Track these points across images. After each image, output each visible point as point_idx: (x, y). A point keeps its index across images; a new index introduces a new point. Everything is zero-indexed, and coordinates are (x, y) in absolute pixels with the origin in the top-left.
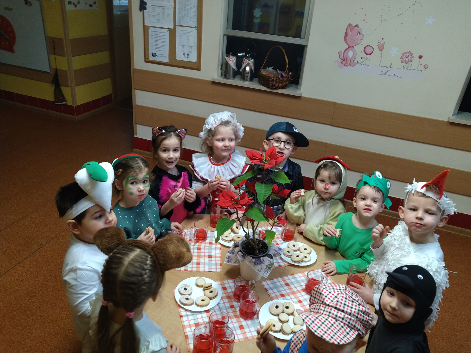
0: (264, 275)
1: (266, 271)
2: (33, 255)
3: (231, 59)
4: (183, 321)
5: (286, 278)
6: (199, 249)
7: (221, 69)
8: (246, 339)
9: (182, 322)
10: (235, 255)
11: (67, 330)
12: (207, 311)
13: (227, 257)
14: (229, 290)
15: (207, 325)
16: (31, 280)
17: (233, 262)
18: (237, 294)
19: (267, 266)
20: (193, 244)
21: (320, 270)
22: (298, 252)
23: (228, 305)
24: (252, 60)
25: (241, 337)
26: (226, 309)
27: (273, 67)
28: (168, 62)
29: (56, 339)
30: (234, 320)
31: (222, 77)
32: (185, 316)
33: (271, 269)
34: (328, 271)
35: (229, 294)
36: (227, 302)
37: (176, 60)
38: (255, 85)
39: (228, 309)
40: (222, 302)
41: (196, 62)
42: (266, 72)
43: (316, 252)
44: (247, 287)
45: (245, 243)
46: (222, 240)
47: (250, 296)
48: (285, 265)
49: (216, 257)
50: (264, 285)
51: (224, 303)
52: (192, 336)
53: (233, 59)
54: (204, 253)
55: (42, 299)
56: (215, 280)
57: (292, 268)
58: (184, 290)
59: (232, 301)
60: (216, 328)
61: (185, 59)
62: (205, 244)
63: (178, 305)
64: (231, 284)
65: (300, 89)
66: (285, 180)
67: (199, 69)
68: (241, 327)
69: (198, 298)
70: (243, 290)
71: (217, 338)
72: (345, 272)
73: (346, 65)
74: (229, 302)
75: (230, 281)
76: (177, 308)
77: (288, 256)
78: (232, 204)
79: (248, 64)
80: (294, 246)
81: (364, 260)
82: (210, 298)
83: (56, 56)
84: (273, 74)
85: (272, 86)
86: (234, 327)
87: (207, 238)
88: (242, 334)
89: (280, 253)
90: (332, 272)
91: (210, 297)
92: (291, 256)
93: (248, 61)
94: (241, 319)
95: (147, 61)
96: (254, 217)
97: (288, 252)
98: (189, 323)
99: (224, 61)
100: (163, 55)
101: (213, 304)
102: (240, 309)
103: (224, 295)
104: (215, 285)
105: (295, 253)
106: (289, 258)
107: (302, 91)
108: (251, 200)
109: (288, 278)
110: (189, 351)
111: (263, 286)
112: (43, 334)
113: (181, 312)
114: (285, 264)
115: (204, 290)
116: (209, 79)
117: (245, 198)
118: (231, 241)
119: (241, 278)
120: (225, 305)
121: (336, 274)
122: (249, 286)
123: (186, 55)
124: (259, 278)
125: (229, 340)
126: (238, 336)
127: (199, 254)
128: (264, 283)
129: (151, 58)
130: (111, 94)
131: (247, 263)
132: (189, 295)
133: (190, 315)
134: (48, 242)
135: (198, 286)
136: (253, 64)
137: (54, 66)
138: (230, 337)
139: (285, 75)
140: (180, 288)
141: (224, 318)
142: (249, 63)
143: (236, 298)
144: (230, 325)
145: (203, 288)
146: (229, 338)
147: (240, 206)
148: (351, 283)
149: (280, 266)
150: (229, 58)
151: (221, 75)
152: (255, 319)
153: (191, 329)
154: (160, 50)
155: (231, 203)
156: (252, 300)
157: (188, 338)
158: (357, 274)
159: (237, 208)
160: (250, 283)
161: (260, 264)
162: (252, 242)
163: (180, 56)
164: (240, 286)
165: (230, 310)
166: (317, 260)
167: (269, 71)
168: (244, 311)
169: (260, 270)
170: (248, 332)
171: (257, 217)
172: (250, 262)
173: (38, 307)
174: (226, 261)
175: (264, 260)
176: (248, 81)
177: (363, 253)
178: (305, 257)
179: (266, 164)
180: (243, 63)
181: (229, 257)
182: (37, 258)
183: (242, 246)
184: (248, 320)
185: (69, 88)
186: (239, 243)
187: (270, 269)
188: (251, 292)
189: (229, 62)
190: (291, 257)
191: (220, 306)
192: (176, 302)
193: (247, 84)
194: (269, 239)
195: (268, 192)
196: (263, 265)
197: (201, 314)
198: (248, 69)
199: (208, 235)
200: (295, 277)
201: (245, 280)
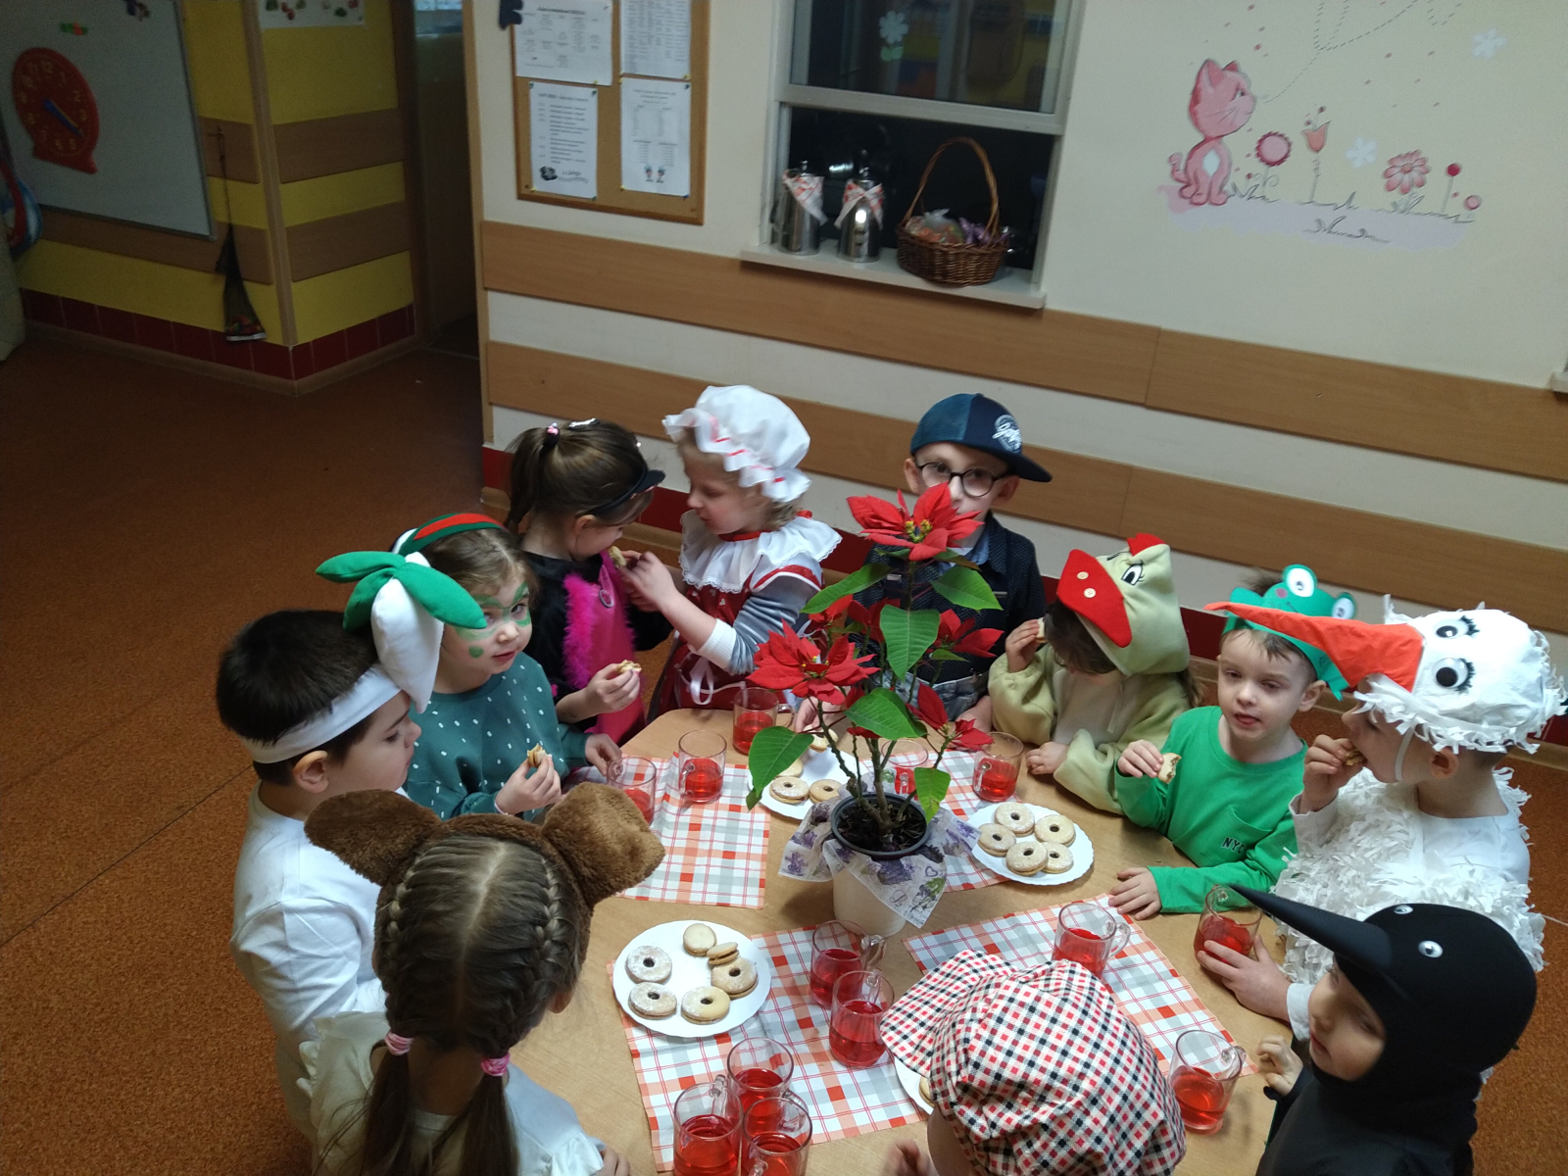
0: (912, 917)
1: (920, 904)
2: (157, 840)
3: (804, 186)
4: (641, 1071)
5: (988, 927)
6: (695, 827)
7: (772, 220)
8: (852, 1132)
9: (636, 1073)
10: (816, 850)
11: (267, 1091)
12: (722, 1038)
13: (790, 855)
14: (795, 968)
15: (720, 1087)
16: (149, 925)
17: (807, 871)
18: (820, 980)
19: (922, 886)
20: (674, 809)
21: (1104, 900)
22: (1031, 839)
23: (790, 1017)
24: (877, 189)
25: (834, 1126)
26: (786, 1032)
27: (945, 211)
28: (594, 199)
29: (229, 1120)
30: (813, 1068)
31: (776, 245)
32: (647, 1053)
33: (938, 896)
34: (1132, 905)
35: (794, 981)
36: (788, 1008)
37: (622, 190)
38: (887, 272)
39: (793, 1029)
40: (771, 1005)
41: (685, 197)
42: (922, 228)
43: (1090, 839)
44: (855, 957)
45: (851, 808)
46: (772, 796)
47: (865, 989)
48: (985, 882)
49: (748, 857)
50: (913, 951)
51: (778, 1010)
52: (670, 1122)
53: (812, 185)
54: (712, 841)
55: (184, 988)
56: (749, 933)
57: (1010, 892)
58: (643, 966)
59: (805, 1004)
60: (748, 1097)
61: (652, 188)
62: (717, 809)
63: (622, 1015)
64: (800, 947)
65: (1038, 284)
66: (981, 597)
67: (697, 221)
68: (836, 1093)
69: (691, 994)
70: (840, 969)
71: (753, 1127)
72: (1187, 908)
73: (1197, 199)
74: (794, 1007)
75: (800, 935)
76: (619, 1024)
77: (994, 853)
78: (802, 679)
79: (863, 203)
80: (1016, 817)
81: (1255, 869)
82: (730, 994)
83: (230, 183)
84: (946, 234)
85: (945, 274)
86: (811, 1093)
87: (722, 789)
88: (838, 1115)
89: (966, 843)
90: (1145, 906)
91: (731, 988)
92: (1006, 851)
93: (860, 190)
94: (836, 1066)
95: (525, 195)
96: (876, 723)
97: (997, 838)
98: (661, 1076)
99: (783, 191)
100: (576, 176)
101: (740, 1012)
102: (832, 1031)
103: (779, 983)
104: (750, 949)
105: (1019, 840)
106: (1000, 860)
107: (1044, 289)
108: (865, 665)
109: (995, 925)
110: (659, 1172)
111: (910, 953)
112: (188, 1101)
113: (633, 1039)
114: (986, 877)
115: (711, 967)
116: (733, 253)
117: (845, 657)
118: (803, 799)
119: (836, 926)
120: (780, 1016)
121: (1158, 912)
122: (863, 952)
123: (655, 175)
124: (897, 927)
125: (793, 1135)
126: (824, 1123)
127: (692, 845)
128: (915, 943)
129: (539, 186)
130: (410, 307)
131: (857, 875)
132: (662, 982)
133: (664, 1051)
134: (202, 799)
135: (690, 951)
136: (880, 200)
137: (223, 219)
138: (798, 1126)
139: (987, 238)
140: (633, 960)
141: (776, 1060)
142: (864, 198)
143: (820, 996)
144: (798, 1086)
145: (706, 959)
146: (792, 1130)
147: (828, 687)
148: (1210, 944)
149: (968, 886)
150: (797, 180)
151: (773, 241)
152: (882, 1065)
153: (667, 1098)
154: (568, 160)
155: (798, 676)
156: (872, 1000)
157: (657, 1128)
158: (1230, 915)
159: (820, 692)
160: (864, 943)
161: (900, 880)
162: (871, 807)
163: (634, 179)
164: (833, 953)
165: (798, 1035)
166: (1095, 867)
167: (932, 225)
168: (845, 1039)
169: (900, 900)
170: (858, 1111)
171: (887, 723)
172: (863, 872)
173: (171, 1012)
174: (784, 870)
175: (911, 868)
176: (862, 259)
177: (1252, 846)
178: (1055, 856)
179: (917, 542)
180: (844, 199)
181: (795, 855)
182: (167, 851)
183: (840, 818)
184: (860, 1069)
185: (272, 289)
186: (827, 808)
187: (933, 898)
188: (869, 975)
189: (799, 195)
190: (1004, 856)
191: (764, 1022)
192: (619, 1006)
193: (858, 269)
194: (927, 798)
195: (922, 639)
196: (910, 883)
197: (702, 1046)
198: (861, 217)
199: (726, 779)
200: (1016, 926)
201: (849, 932)
